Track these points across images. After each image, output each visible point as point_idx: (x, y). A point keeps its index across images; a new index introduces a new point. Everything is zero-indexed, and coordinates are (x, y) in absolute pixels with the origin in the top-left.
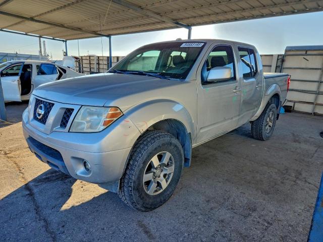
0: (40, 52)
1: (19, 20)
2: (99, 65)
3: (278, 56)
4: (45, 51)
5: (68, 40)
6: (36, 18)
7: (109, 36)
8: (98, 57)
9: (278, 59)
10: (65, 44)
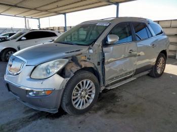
0: (26, 26)
1: (9, 7)
4: (28, 26)
5: (40, 18)
6: (18, 5)
10: (38, 20)
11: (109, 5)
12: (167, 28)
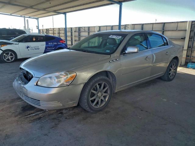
0: (25, 27)
2: (59, 34)
3: (192, 22)
4: (28, 26)
5: (39, 18)
7: (65, 13)
8: (59, 28)
9: (192, 25)
10: (37, 21)
11: (112, 4)
12: (173, 30)
